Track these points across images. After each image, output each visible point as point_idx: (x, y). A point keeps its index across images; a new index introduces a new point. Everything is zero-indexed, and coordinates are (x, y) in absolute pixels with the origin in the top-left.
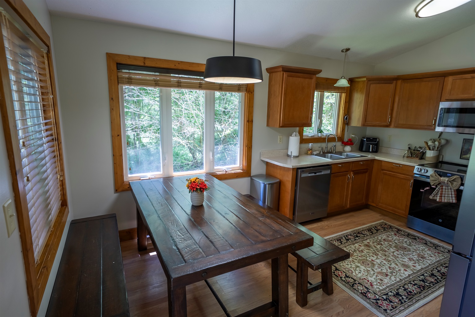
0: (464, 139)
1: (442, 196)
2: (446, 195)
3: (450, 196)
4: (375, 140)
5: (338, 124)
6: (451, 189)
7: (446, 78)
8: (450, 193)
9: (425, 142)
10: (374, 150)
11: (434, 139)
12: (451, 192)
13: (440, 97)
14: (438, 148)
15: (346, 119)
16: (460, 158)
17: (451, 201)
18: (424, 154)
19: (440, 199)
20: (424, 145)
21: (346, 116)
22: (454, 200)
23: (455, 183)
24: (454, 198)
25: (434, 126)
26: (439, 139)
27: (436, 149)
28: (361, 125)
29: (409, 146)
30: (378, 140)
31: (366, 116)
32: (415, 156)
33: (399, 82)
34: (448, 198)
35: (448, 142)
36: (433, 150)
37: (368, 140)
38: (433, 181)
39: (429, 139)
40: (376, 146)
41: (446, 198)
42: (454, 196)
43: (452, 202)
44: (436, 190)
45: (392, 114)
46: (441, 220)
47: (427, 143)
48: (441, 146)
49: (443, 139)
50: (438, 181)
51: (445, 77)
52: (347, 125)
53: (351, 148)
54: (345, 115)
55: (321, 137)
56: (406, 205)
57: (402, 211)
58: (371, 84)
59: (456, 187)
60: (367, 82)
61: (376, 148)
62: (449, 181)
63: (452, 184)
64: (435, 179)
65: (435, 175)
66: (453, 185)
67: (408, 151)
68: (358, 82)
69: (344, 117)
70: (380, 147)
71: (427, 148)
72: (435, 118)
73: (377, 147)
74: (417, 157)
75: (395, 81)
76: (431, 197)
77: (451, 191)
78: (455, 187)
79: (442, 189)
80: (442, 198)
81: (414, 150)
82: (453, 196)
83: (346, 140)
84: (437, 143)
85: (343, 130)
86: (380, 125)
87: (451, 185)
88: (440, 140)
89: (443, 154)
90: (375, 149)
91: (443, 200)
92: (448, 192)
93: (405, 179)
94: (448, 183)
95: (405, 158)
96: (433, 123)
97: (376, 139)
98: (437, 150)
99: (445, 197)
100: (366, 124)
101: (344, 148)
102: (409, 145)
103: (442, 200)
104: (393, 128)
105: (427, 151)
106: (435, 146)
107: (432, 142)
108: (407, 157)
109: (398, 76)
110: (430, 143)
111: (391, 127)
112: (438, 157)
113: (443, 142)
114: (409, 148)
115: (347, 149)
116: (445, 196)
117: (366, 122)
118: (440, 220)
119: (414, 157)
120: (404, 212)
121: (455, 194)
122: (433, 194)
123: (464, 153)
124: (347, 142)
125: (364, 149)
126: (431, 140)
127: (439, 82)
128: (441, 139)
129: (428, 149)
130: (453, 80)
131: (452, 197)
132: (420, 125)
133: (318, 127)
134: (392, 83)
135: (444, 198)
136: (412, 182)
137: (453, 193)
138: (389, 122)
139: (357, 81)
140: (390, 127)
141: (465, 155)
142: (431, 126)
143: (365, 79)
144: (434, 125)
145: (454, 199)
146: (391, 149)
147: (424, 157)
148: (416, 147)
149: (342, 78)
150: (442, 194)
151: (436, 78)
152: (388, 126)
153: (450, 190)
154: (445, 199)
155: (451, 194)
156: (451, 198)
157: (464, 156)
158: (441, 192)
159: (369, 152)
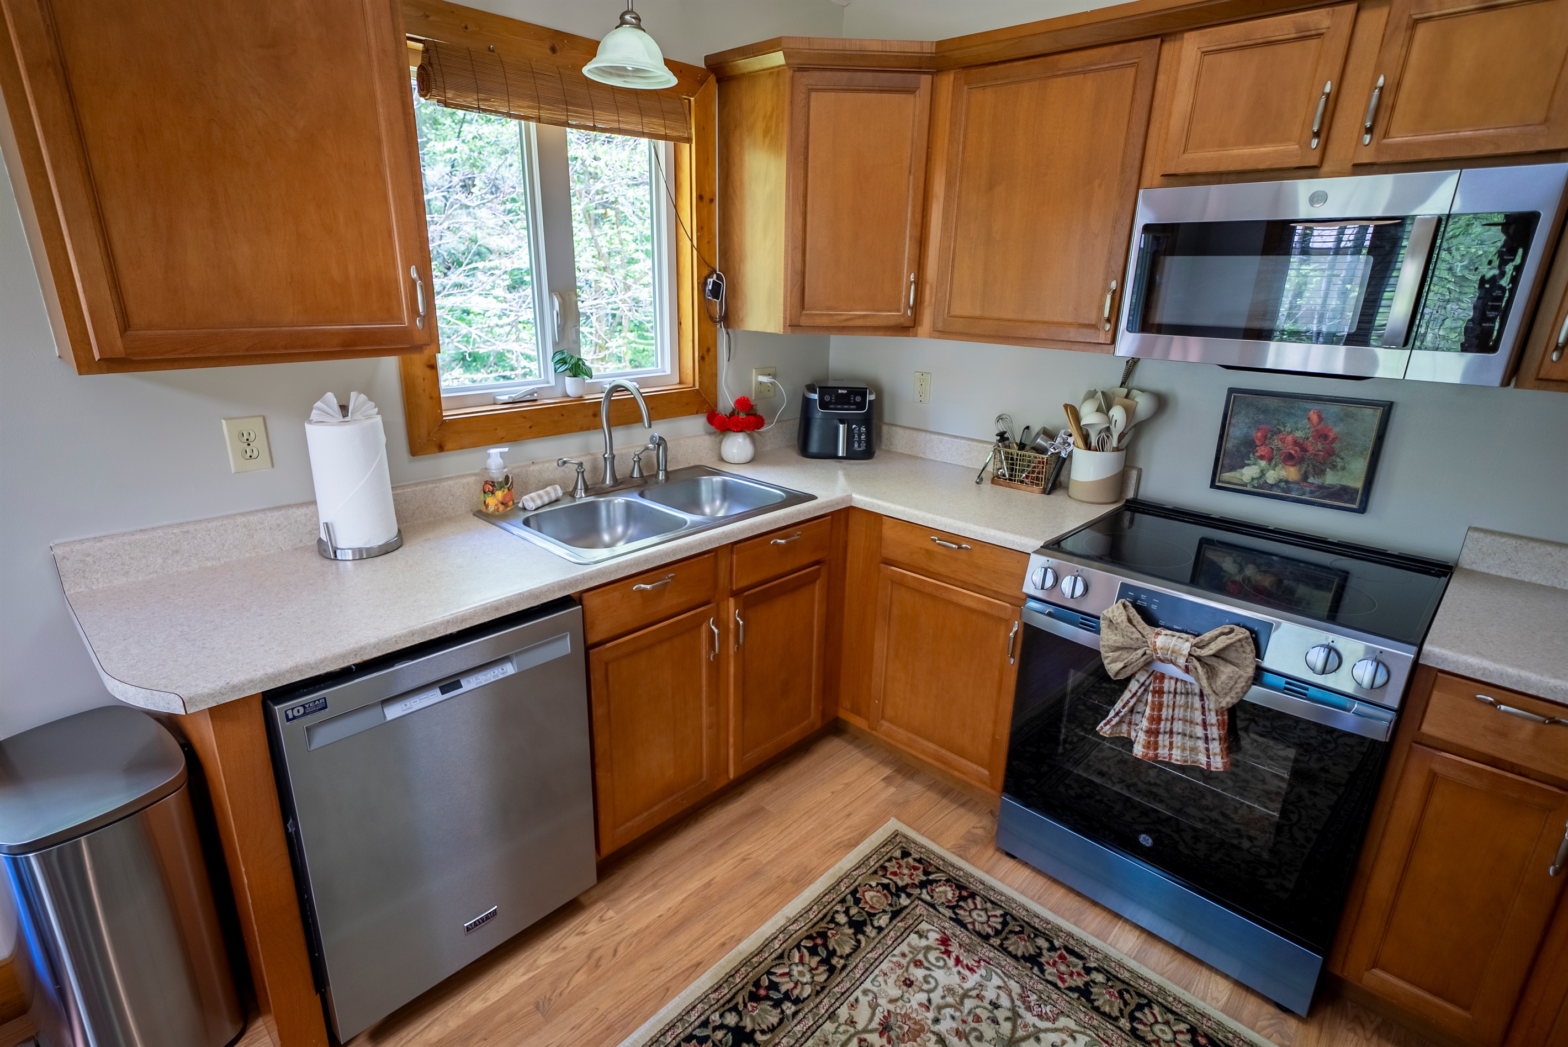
0: (1231, 391)
1: (1156, 733)
2: (1178, 727)
3: (1199, 731)
4: (858, 399)
5: (680, 324)
6: (1202, 695)
7: (1166, 47)
8: (1198, 717)
9: (1066, 406)
10: (856, 445)
11: (1103, 393)
12: (1203, 714)
13: (1137, 164)
14: (1121, 437)
15: (716, 291)
16: (1213, 485)
17: (1203, 759)
18: (1062, 463)
19: (1147, 746)
20: (1060, 420)
21: (710, 276)
22: (1219, 759)
23: (1226, 672)
24: (1215, 747)
25: (1108, 326)
26: (1125, 391)
27: (1115, 444)
28: (784, 326)
29: (1001, 427)
30: (872, 397)
31: (803, 274)
32: (1027, 477)
33: (947, 81)
34: (1189, 743)
35: (1162, 402)
36: (1101, 447)
37: (827, 398)
38: (1118, 649)
39: (1082, 395)
40: (863, 429)
41: (1177, 740)
42: (1216, 736)
43: (1209, 764)
44: (1127, 695)
45: (920, 265)
46: (1150, 841)
47: (1075, 414)
48: (1135, 426)
49: (1143, 391)
50: (1140, 652)
51: (1162, 42)
52: (727, 327)
53: (754, 442)
54: (706, 272)
55: (581, 398)
56: (994, 740)
57: (975, 767)
58: (810, 90)
59: (1233, 694)
60: (792, 78)
61: (863, 437)
62: (1199, 659)
63: (1212, 673)
64: (1128, 642)
65: (1124, 618)
66: (1219, 683)
67: (996, 451)
68: (752, 76)
69: (703, 284)
70: (885, 429)
71: (1076, 438)
72: (1114, 285)
73: (869, 434)
74: (1036, 481)
75: (929, 77)
76: (1104, 729)
77: (1203, 707)
78: (1226, 694)
79: (1160, 692)
80: (1161, 743)
81: (1022, 446)
82: (1214, 732)
83: (726, 402)
84: (1117, 413)
85: (706, 354)
86: (868, 323)
87: (1208, 678)
88: (1127, 396)
89: (1141, 464)
90: (860, 442)
91: (1163, 752)
92: (1186, 706)
93: (984, 614)
94: (1191, 667)
95: (987, 486)
96: (1106, 314)
97: (862, 393)
98: (1117, 449)
99: (1171, 732)
100: (804, 321)
101: (721, 442)
102: (1000, 418)
103: (1160, 751)
104: (931, 337)
105: (1076, 451)
106: (1108, 429)
107: (1099, 410)
108: (993, 481)
109: (939, 44)
110: (1090, 416)
111: (920, 330)
112: (1120, 480)
113: (1143, 404)
114: (1002, 436)
115: (735, 451)
116: (1175, 730)
117: (803, 307)
118: (1146, 840)
119: (1022, 482)
120: (986, 772)
121: (1220, 724)
122: (1117, 714)
123: (1227, 461)
124: (732, 414)
125: (814, 447)
126: (1091, 395)
127: (1133, 69)
128: (1135, 392)
129: (1080, 443)
130: (1205, 53)
131: (1206, 739)
132: (1045, 322)
133: (555, 344)
134: (911, 91)
135: (1167, 743)
136: (1016, 633)
137: (1212, 718)
138: (912, 308)
139: (743, 74)
140: (916, 335)
141: (1233, 468)
142: (1094, 327)
143: (777, 59)
144: (1108, 320)
145: (1218, 750)
146: (928, 436)
147: (1062, 478)
148: (1027, 428)
149: (623, 22)
150: (1159, 719)
151: (1116, 48)
152: (907, 328)
153: (1197, 699)
154: (1171, 748)
155: (1205, 725)
156: (1201, 744)
157: (1227, 476)
158: (1153, 709)
159: (835, 457)
